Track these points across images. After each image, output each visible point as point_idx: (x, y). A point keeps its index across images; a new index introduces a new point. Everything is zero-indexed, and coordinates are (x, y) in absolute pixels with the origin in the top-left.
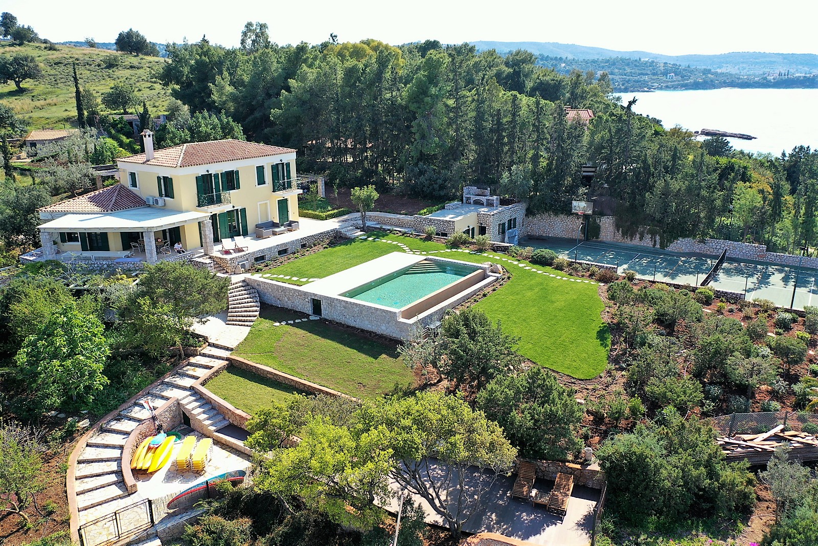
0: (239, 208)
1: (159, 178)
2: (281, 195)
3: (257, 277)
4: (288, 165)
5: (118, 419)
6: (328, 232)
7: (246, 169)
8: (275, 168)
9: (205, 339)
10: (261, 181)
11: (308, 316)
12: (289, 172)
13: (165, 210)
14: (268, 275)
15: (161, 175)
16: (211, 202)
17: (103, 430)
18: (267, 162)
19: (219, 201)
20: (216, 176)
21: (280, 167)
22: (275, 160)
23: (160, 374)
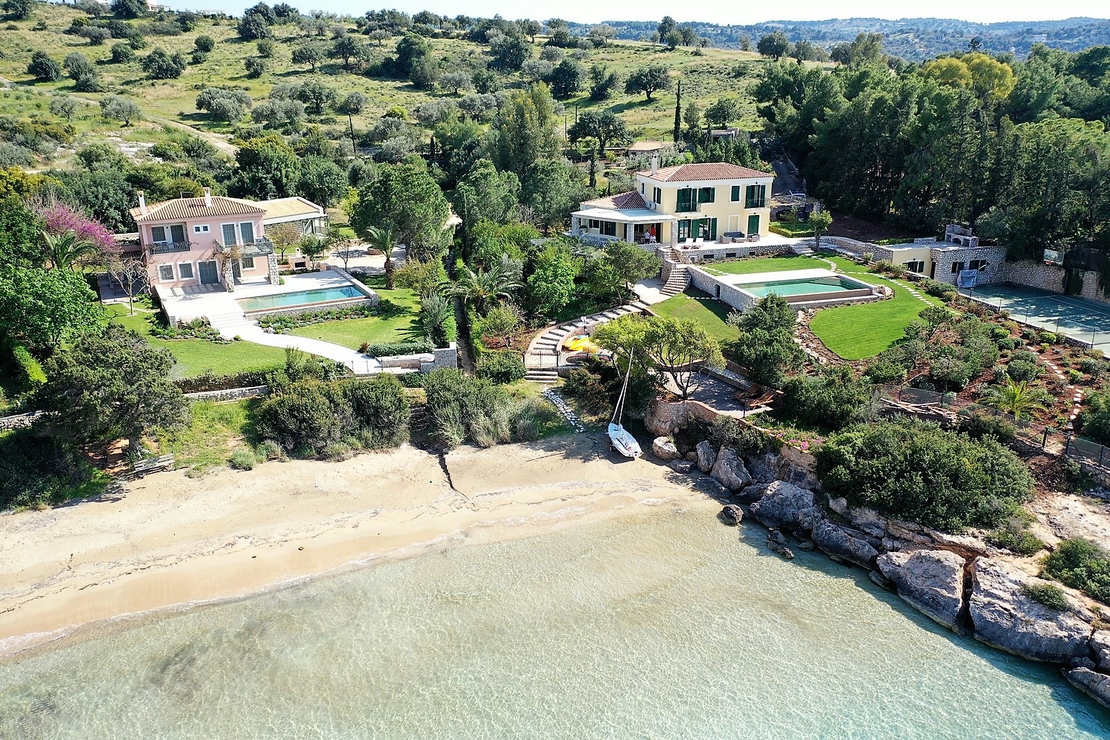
0: (712, 218)
1: (655, 188)
2: (752, 211)
3: (697, 268)
4: (763, 187)
5: (571, 325)
6: (780, 246)
7: (722, 188)
8: (751, 190)
9: (638, 297)
10: (735, 197)
11: (711, 296)
12: (763, 193)
13: (655, 211)
14: (706, 268)
15: (656, 187)
16: (688, 210)
17: (560, 328)
18: (743, 184)
19: (695, 210)
20: (695, 190)
21: (756, 189)
22: (752, 182)
23: (603, 309)
